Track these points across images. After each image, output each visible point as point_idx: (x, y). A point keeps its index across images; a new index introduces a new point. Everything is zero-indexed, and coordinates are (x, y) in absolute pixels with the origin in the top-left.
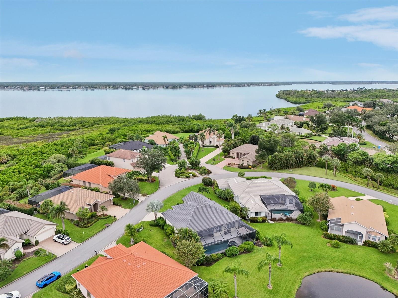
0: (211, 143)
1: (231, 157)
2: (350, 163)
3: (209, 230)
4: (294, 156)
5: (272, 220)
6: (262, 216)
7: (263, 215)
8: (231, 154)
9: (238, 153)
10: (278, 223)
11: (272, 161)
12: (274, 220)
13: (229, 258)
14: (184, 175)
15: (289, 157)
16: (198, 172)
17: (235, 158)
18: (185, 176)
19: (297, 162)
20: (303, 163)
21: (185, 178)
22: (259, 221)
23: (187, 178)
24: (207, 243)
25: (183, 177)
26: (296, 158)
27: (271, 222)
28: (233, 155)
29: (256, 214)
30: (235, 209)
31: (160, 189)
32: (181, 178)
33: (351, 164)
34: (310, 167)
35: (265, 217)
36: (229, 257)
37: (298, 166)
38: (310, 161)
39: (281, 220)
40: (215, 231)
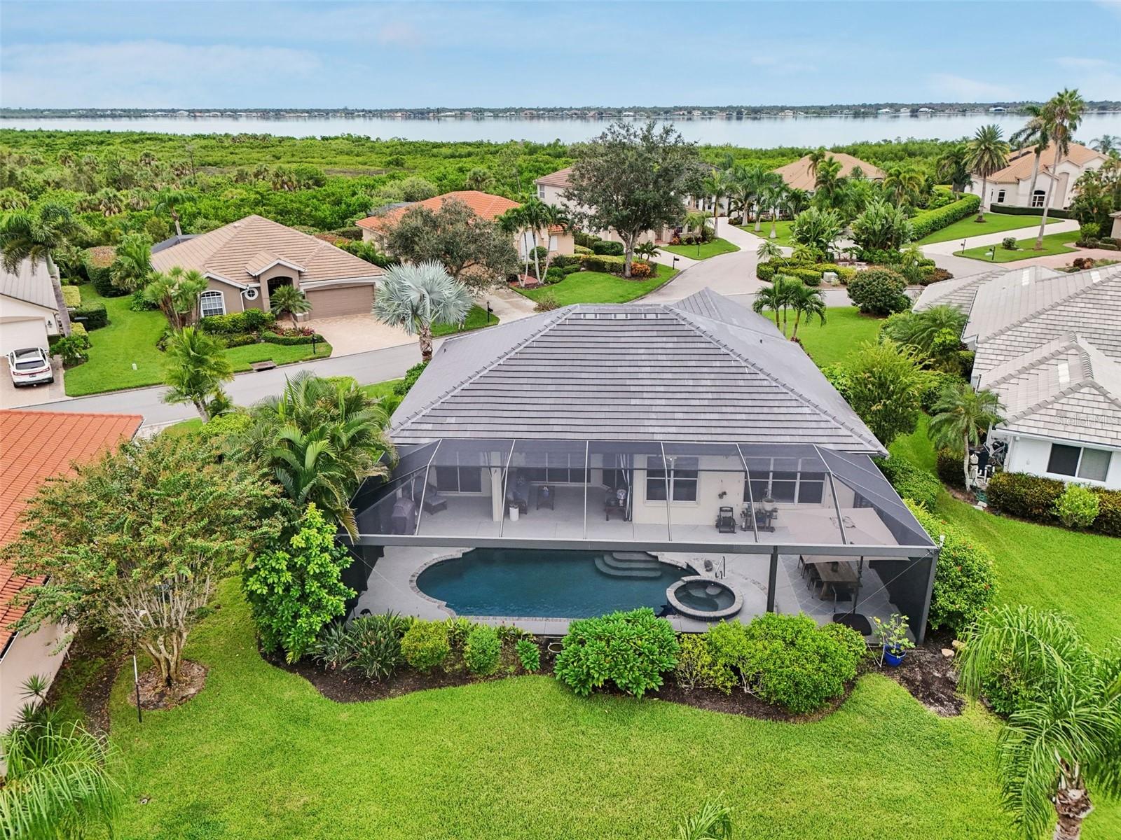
0: (1042, 198)
1: (1118, 245)
8: (1118, 232)
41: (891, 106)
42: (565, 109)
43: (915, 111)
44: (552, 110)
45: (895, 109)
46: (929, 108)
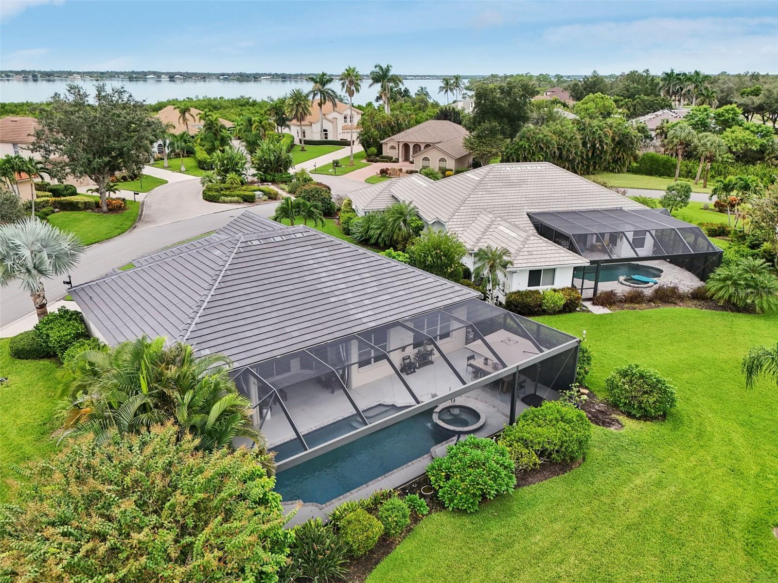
0: (326, 134)
1: (389, 159)
2: (728, 158)
3: (321, 350)
4: (578, 137)
5: (597, 300)
6: (558, 285)
7: (563, 280)
8: (387, 151)
9: (406, 146)
10: (626, 310)
11: (517, 150)
12: (607, 300)
13: (458, 521)
14: (233, 193)
15: (566, 138)
16: (283, 189)
17: (400, 160)
18: (238, 196)
19: (587, 155)
20: (601, 158)
21: (238, 202)
22: (548, 305)
23: (246, 203)
24: (303, 430)
25: (229, 198)
26: (584, 144)
27: (598, 310)
28: (393, 154)
29: (535, 276)
30: (445, 255)
31: (136, 230)
32: (224, 202)
33: (730, 161)
34: (619, 172)
35: (569, 289)
36: (460, 512)
37: (588, 167)
38: (619, 153)
39: (635, 299)
40: (355, 358)
41: (154, 73)
43: (172, 77)
45: (158, 75)
46: (181, 76)
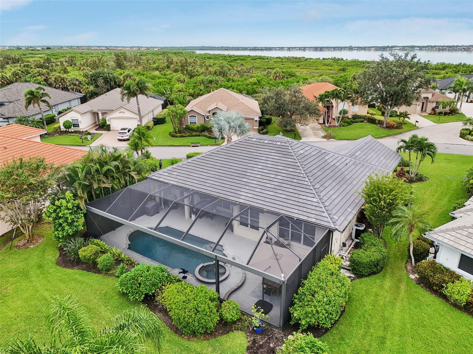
32: (467, 139)
42: (459, 46)
44: (451, 47)
